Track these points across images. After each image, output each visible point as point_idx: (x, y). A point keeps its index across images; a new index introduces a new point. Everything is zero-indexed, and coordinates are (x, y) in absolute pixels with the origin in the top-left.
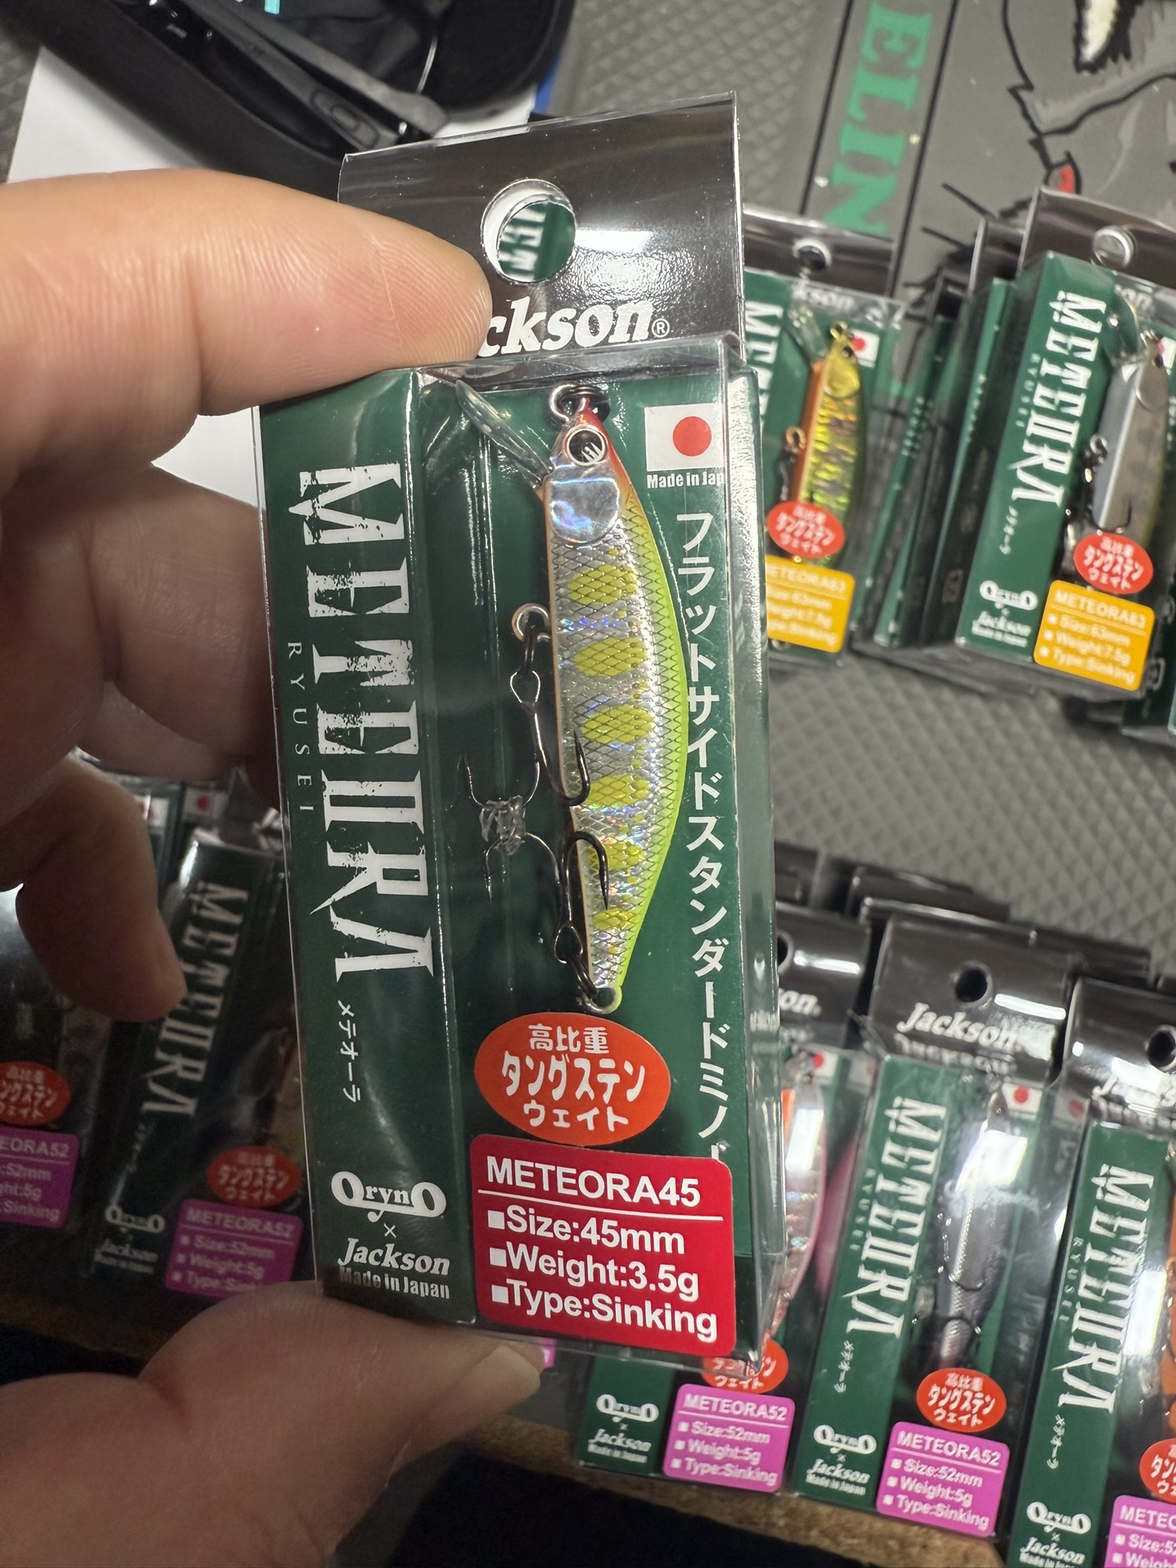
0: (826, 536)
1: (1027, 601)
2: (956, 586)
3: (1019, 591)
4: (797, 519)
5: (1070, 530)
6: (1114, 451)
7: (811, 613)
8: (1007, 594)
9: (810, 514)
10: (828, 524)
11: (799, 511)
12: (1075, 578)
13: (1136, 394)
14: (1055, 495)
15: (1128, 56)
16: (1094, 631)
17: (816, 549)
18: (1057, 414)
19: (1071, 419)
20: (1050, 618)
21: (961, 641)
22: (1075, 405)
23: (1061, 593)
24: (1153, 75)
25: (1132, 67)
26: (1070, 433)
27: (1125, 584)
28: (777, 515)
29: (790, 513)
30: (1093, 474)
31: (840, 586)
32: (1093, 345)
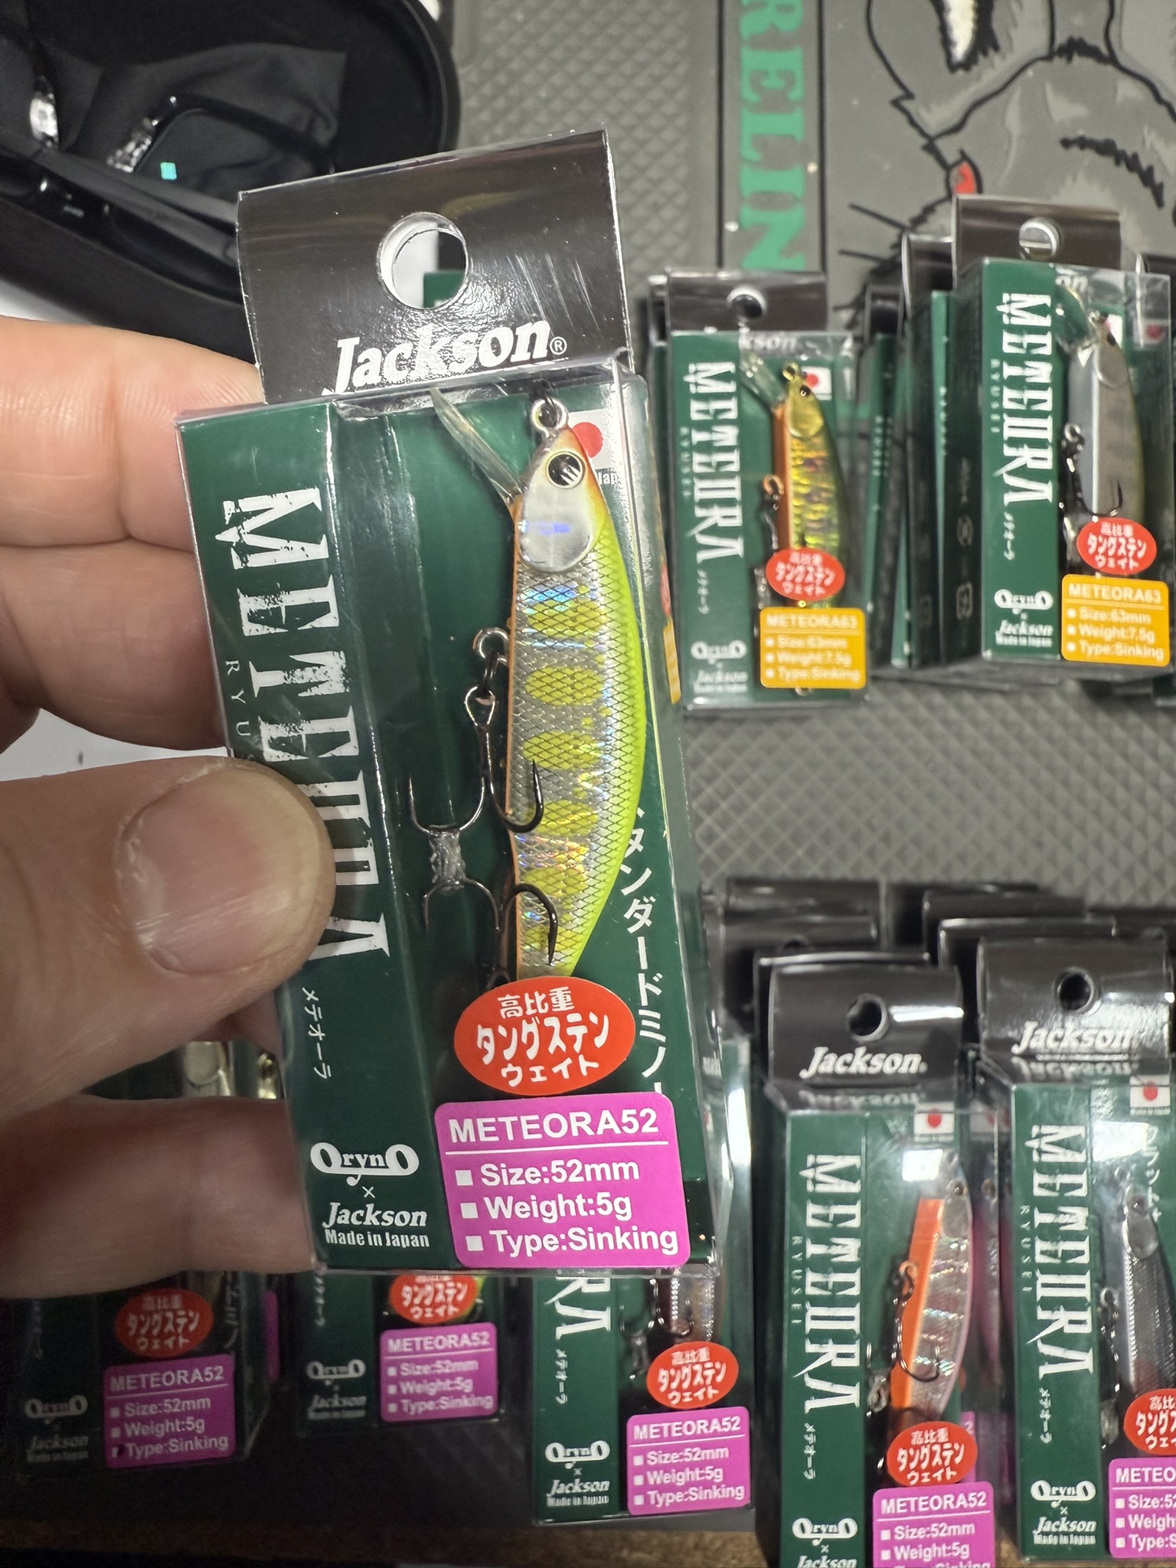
0: (826, 576)
1: (1042, 601)
2: (968, 600)
3: (1033, 594)
5: (1067, 521)
6: (1090, 436)
7: (829, 655)
8: (1022, 599)
9: (807, 559)
10: (825, 564)
11: (795, 557)
12: (1083, 568)
13: (1098, 376)
14: (1045, 492)
15: (996, 47)
16: (1114, 616)
17: (819, 591)
18: (1028, 413)
19: (1043, 415)
20: (1068, 613)
21: (987, 654)
22: (1044, 401)
23: (1073, 586)
24: (1026, 59)
25: (1002, 57)
26: (1045, 429)
27: (1133, 564)
28: (774, 566)
29: (786, 561)
30: (1075, 463)
31: (853, 623)
32: (1047, 339)
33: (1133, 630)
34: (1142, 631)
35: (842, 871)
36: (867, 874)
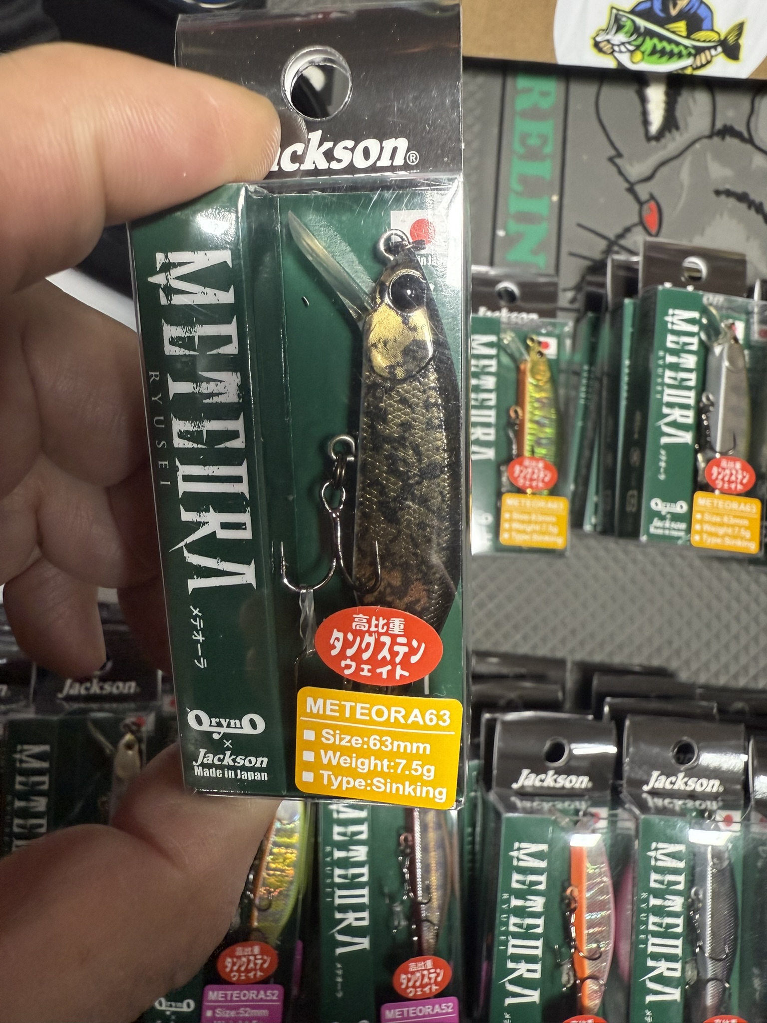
0: (546, 476)
1: (680, 507)
2: (634, 501)
4: (526, 467)
5: (699, 457)
6: (718, 402)
7: (544, 526)
8: (668, 505)
9: (534, 463)
10: (546, 467)
11: (527, 462)
13: (726, 364)
14: (687, 437)
15: (677, 128)
16: (726, 520)
17: (541, 485)
18: (680, 387)
19: (689, 388)
20: (697, 516)
21: (644, 538)
22: (690, 380)
23: (701, 499)
24: (696, 137)
25: (681, 135)
26: (690, 397)
27: (740, 487)
28: (513, 467)
29: (521, 464)
30: (708, 418)
31: (561, 506)
32: (695, 340)
33: (737, 529)
34: (742, 530)
35: (543, 651)
36: (559, 654)
